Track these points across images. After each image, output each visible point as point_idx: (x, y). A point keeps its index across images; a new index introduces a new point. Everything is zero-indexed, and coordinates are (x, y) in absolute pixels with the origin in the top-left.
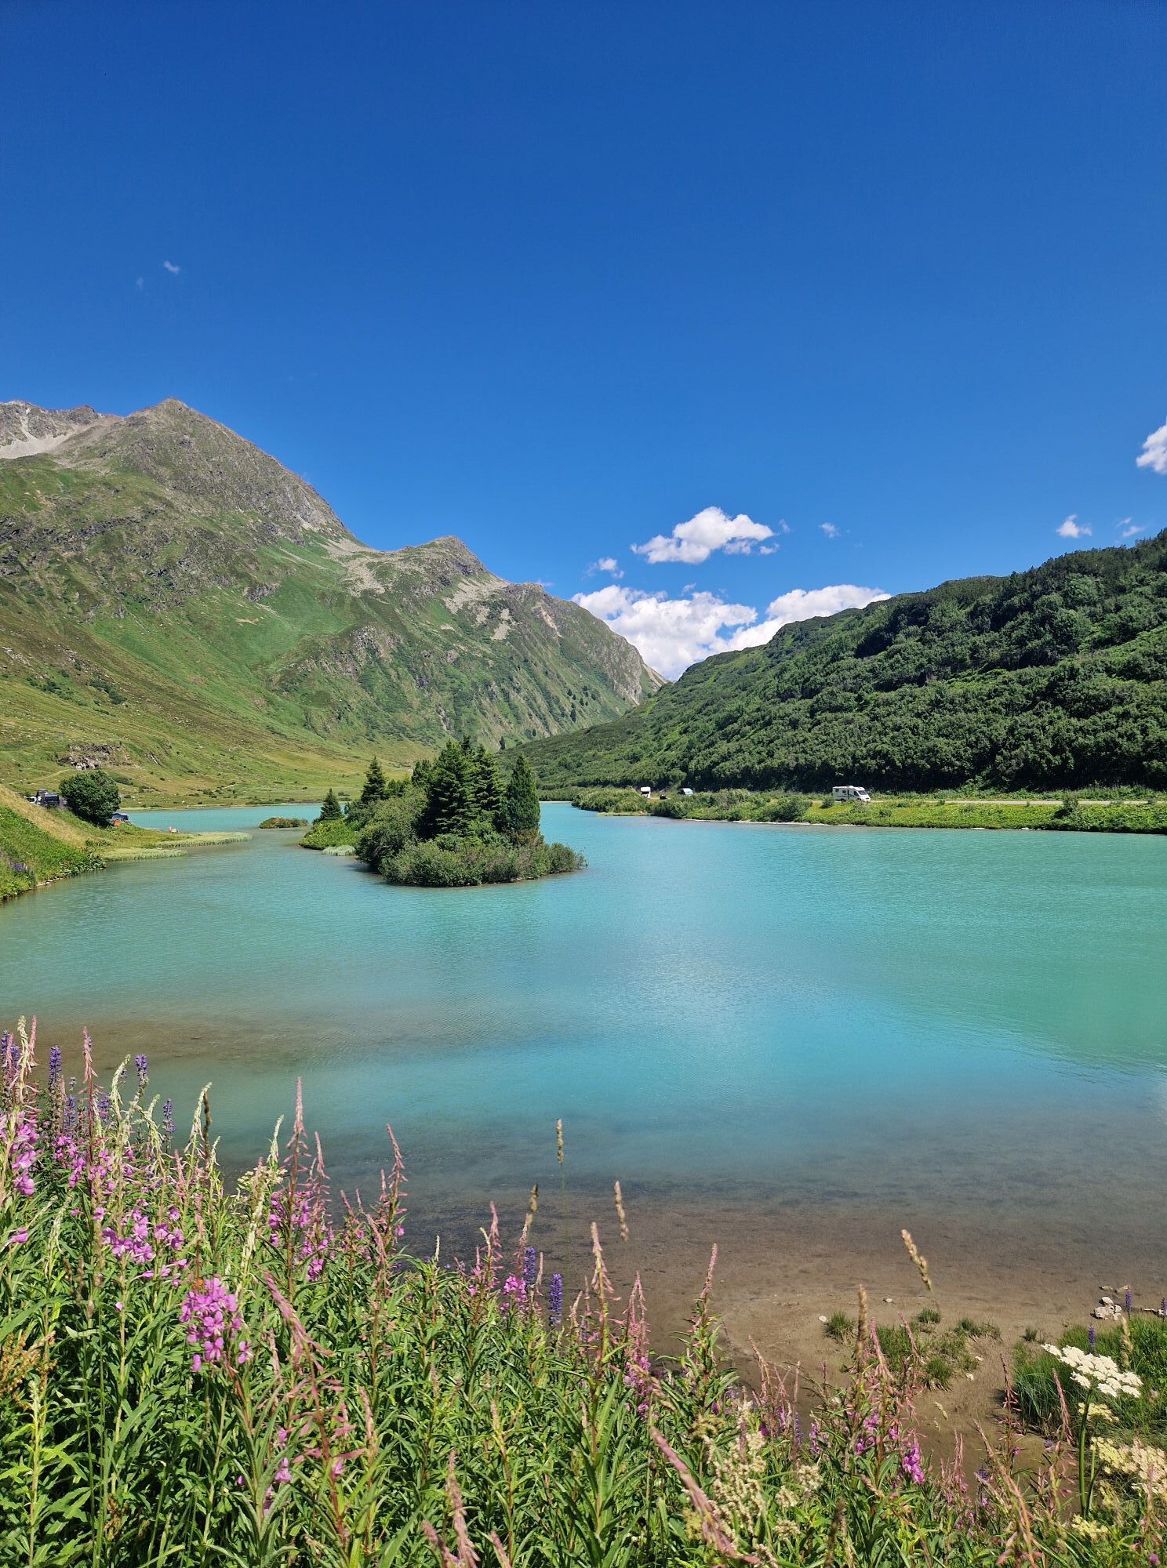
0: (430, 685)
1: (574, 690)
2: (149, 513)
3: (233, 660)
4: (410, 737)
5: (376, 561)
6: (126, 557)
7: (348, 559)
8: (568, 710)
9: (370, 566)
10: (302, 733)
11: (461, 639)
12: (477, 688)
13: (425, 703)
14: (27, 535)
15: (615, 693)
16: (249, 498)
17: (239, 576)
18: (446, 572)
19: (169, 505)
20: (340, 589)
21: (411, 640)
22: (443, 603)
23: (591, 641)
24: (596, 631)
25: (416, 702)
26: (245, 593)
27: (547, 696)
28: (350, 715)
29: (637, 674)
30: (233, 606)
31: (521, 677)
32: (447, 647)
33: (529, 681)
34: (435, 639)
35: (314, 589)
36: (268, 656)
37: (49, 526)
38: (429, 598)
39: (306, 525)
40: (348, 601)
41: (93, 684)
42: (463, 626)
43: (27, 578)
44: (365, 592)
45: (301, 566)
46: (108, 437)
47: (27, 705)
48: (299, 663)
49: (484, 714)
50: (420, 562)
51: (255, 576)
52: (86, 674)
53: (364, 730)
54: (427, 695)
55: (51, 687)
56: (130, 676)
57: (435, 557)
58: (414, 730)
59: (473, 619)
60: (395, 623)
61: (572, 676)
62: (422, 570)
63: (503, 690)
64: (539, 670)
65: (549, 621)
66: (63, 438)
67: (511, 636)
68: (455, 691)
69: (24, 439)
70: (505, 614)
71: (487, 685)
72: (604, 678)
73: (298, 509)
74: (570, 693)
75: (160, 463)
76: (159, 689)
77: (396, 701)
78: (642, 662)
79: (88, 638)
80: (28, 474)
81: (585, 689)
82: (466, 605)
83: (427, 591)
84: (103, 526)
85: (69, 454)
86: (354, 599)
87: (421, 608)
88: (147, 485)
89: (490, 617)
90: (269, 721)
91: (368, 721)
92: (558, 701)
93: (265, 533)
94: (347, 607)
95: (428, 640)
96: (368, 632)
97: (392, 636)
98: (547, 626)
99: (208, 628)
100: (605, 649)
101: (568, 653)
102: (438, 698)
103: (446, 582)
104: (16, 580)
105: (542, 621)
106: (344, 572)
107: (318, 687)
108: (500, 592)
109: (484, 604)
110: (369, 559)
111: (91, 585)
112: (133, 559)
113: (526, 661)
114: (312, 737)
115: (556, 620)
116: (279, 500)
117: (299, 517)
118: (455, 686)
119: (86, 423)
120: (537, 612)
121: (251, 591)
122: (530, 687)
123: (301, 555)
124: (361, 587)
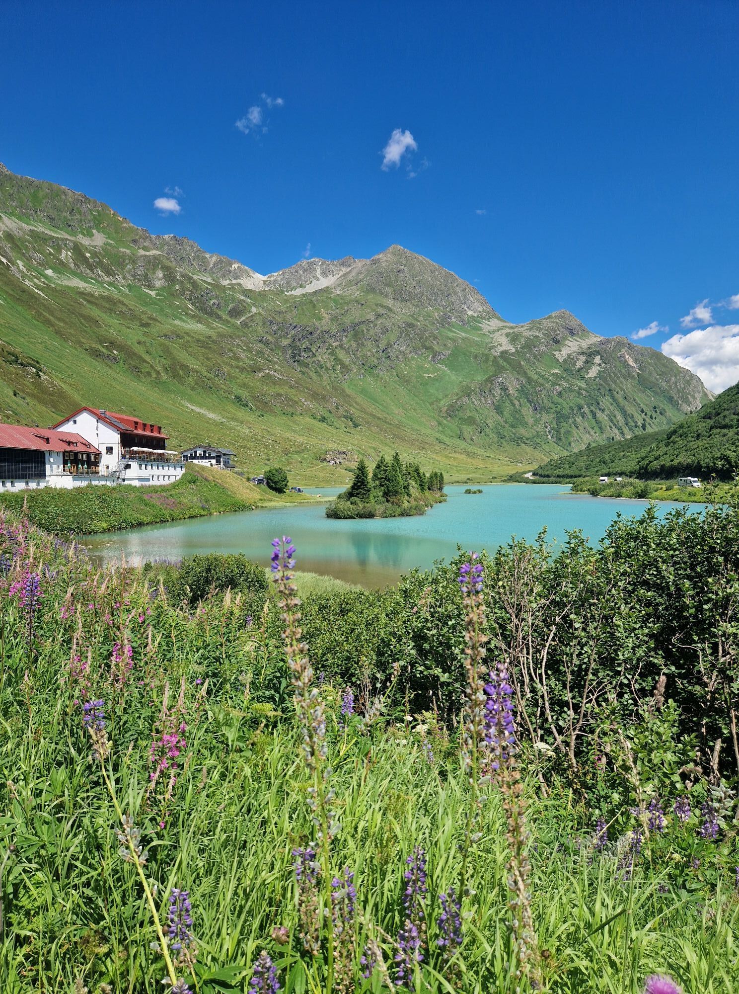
0: (541, 410)
1: (645, 409)
2: (379, 316)
3: (421, 400)
4: (524, 443)
5: (511, 331)
6: (365, 343)
7: (494, 331)
8: (640, 423)
9: (507, 335)
10: (457, 442)
11: (564, 378)
12: (573, 410)
13: (537, 421)
14: (315, 335)
15: (679, 410)
16: (436, 300)
17: (427, 348)
18: (557, 335)
19: (390, 310)
20: (487, 352)
21: (530, 381)
22: (554, 355)
23: (662, 374)
24: (666, 367)
25: (531, 421)
26: (430, 358)
27: (624, 413)
28: (487, 430)
29: (698, 396)
30: (422, 367)
31: (606, 402)
32: (554, 384)
33: (612, 404)
34: (546, 379)
35: (471, 353)
36: (440, 397)
37: (326, 328)
38: (544, 353)
39: (470, 313)
40: (491, 359)
41: (345, 417)
42: (567, 370)
43: (315, 359)
44: (502, 352)
45: (464, 339)
46: (360, 273)
47: (310, 429)
48: (458, 399)
49: (577, 427)
50: (540, 329)
51: (436, 348)
52: (341, 411)
53: (496, 439)
54: (538, 416)
55: (323, 419)
56: (363, 411)
57: (550, 325)
58: (527, 439)
59: (574, 364)
60: (519, 370)
61: (645, 399)
62: (541, 335)
63: (592, 411)
64: (620, 397)
65: (631, 362)
66: (337, 276)
67: (600, 375)
68: (557, 413)
69: (318, 279)
70: (597, 359)
71: (580, 408)
72: (671, 399)
73: (465, 303)
74: (642, 411)
75: (386, 285)
76: (379, 418)
77: (518, 420)
78: (703, 387)
79: (344, 391)
80: (318, 300)
81: (655, 408)
82: (569, 356)
83: (543, 348)
84: (355, 326)
85: (339, 285)
86: (495, 357)
87: (538, 360)
88: (379, 299)
89: (587, 362)
90: (438, 435)
91: (499, 434)
92: (632, 417)
93: (444, 321)
94: (490, 363)
95: (541, 380)
96: (502, 378)
97: (518, 379)
98: (629, 365)
99: (408, 381)
100: (673, 379)
101: (644, 383)
102: (546, 418)
103: (556, 341)
104: (309, 361)
105: (625, 362)
106: (490, 340)
107: (469, 414)
108: (594, 344)
109: (583, 353)
110: (508, 330)
111: (347, 360)
112: (369, 344)
113: (610, 390)
114: (463, 445)
115: (636, 361)
116: (454, 299)
117: (465, 308)
118: (558, 409)
119: (349, 266)
120: (623, 356)
121: (433, 357)
122: (612, 408)
123: (465, 332)
124: (500, 349)
